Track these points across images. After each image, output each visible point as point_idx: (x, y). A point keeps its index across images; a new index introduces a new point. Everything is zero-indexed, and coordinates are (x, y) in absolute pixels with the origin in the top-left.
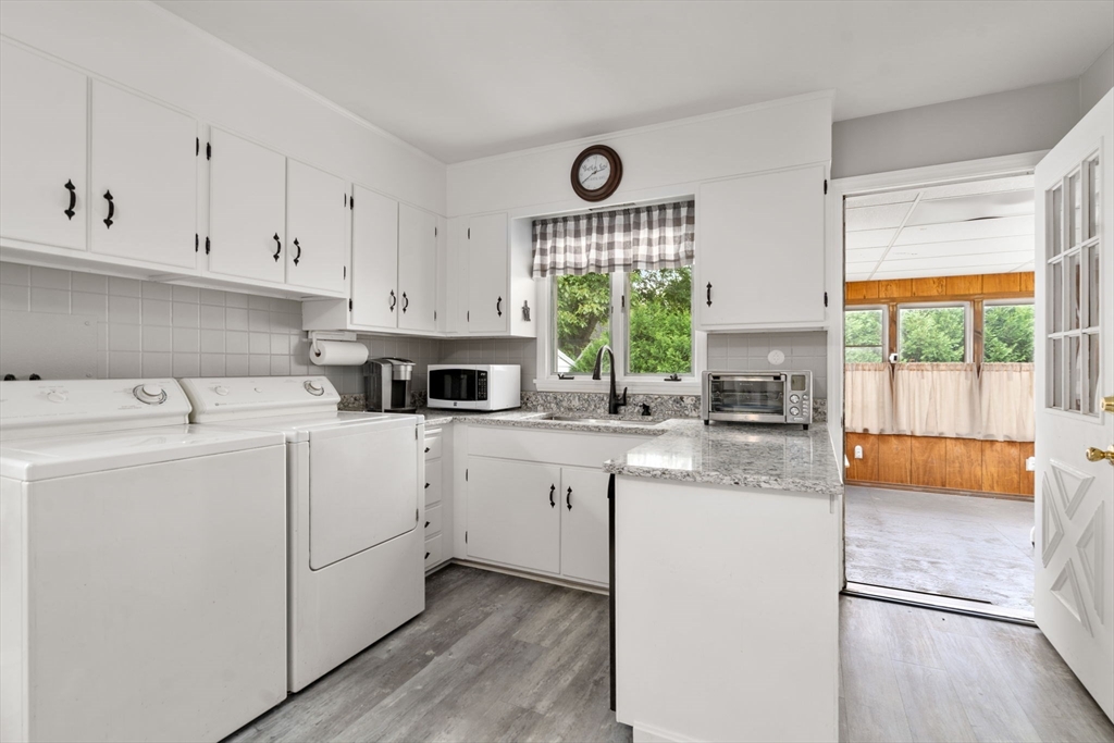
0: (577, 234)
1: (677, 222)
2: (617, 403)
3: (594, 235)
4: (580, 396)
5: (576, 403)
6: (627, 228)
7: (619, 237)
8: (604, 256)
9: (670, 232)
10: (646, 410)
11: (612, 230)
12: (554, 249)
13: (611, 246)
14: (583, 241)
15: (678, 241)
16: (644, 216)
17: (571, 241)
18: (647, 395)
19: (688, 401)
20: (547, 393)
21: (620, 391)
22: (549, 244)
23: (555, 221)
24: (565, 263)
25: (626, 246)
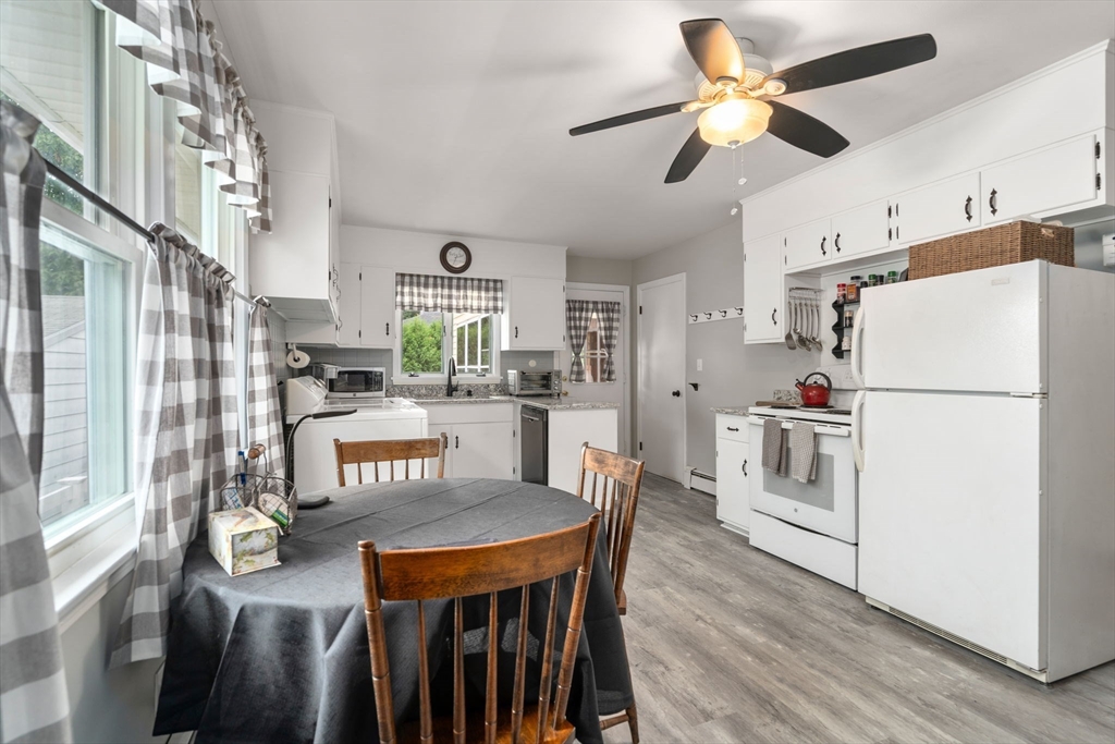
0: (426, 286)
1: (487, 289)
2: (451, 390)
3: (439, 290)
4: (426, 387)
5: (423, 391)
6: (458, 288)
7: (454, 292)
8: (445, 302)
9: (483, 294)
10: (469, 393)
11: (450, 287)
12: (412, 294)
13: (450, 297)
14: (430, 291)
15: (488, 299)
16: (469, 282)
17: (422, 290)
18: (469, 385)
19: (492, 387)
20: (402, 386)
21: (454, 382)
22: (407, 289)
23: (411, 276)
24: (419, 303)
25: (458, 298)
